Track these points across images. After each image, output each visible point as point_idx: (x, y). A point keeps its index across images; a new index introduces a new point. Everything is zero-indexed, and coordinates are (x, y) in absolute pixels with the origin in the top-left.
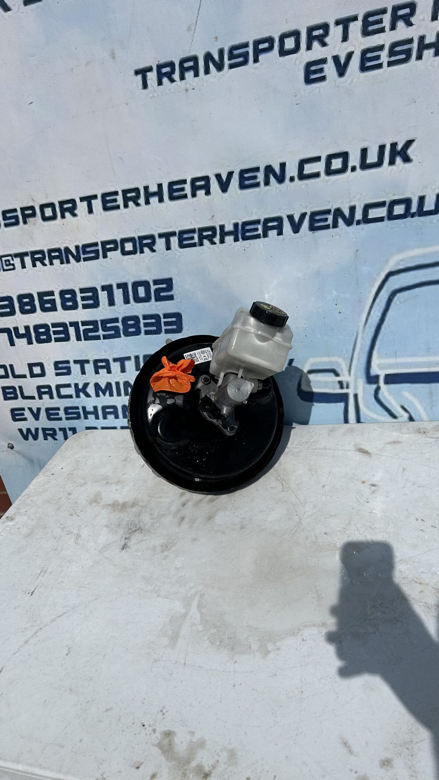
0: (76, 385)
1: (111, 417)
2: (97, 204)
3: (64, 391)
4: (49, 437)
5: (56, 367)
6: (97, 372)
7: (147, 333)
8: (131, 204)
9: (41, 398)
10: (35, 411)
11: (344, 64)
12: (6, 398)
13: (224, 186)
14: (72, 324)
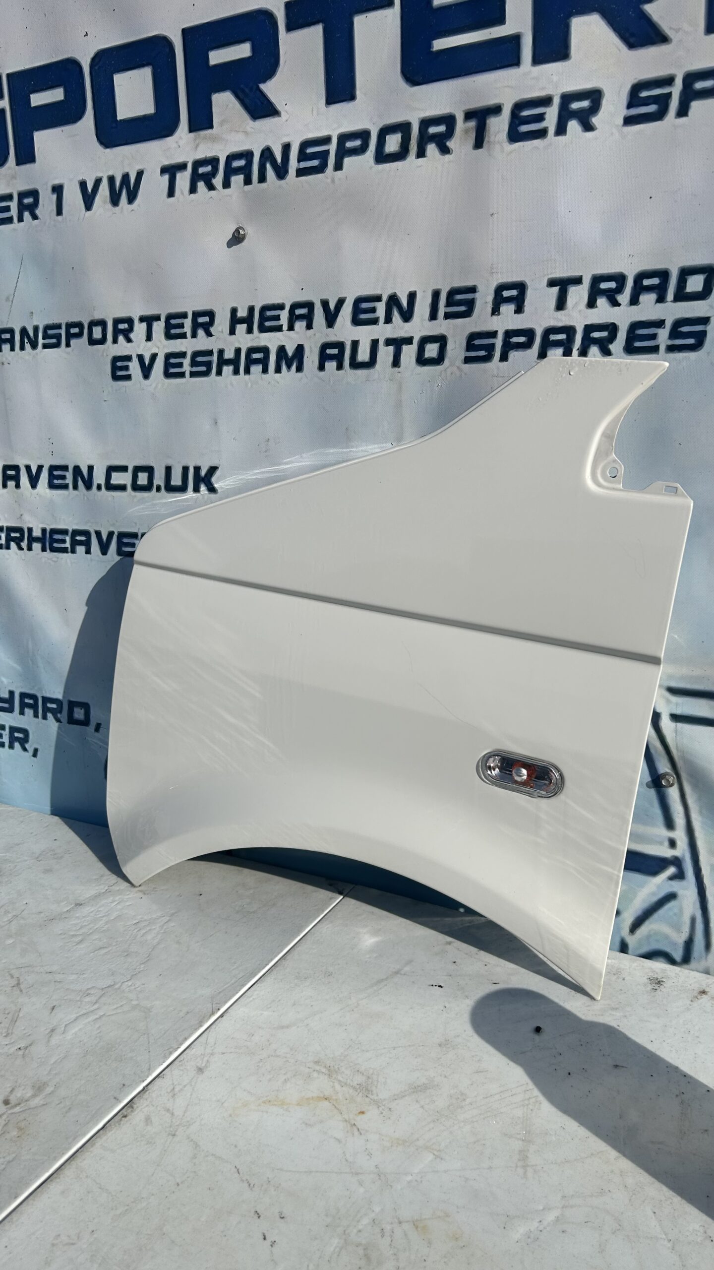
11: (148, 365)
13: (34, 481)
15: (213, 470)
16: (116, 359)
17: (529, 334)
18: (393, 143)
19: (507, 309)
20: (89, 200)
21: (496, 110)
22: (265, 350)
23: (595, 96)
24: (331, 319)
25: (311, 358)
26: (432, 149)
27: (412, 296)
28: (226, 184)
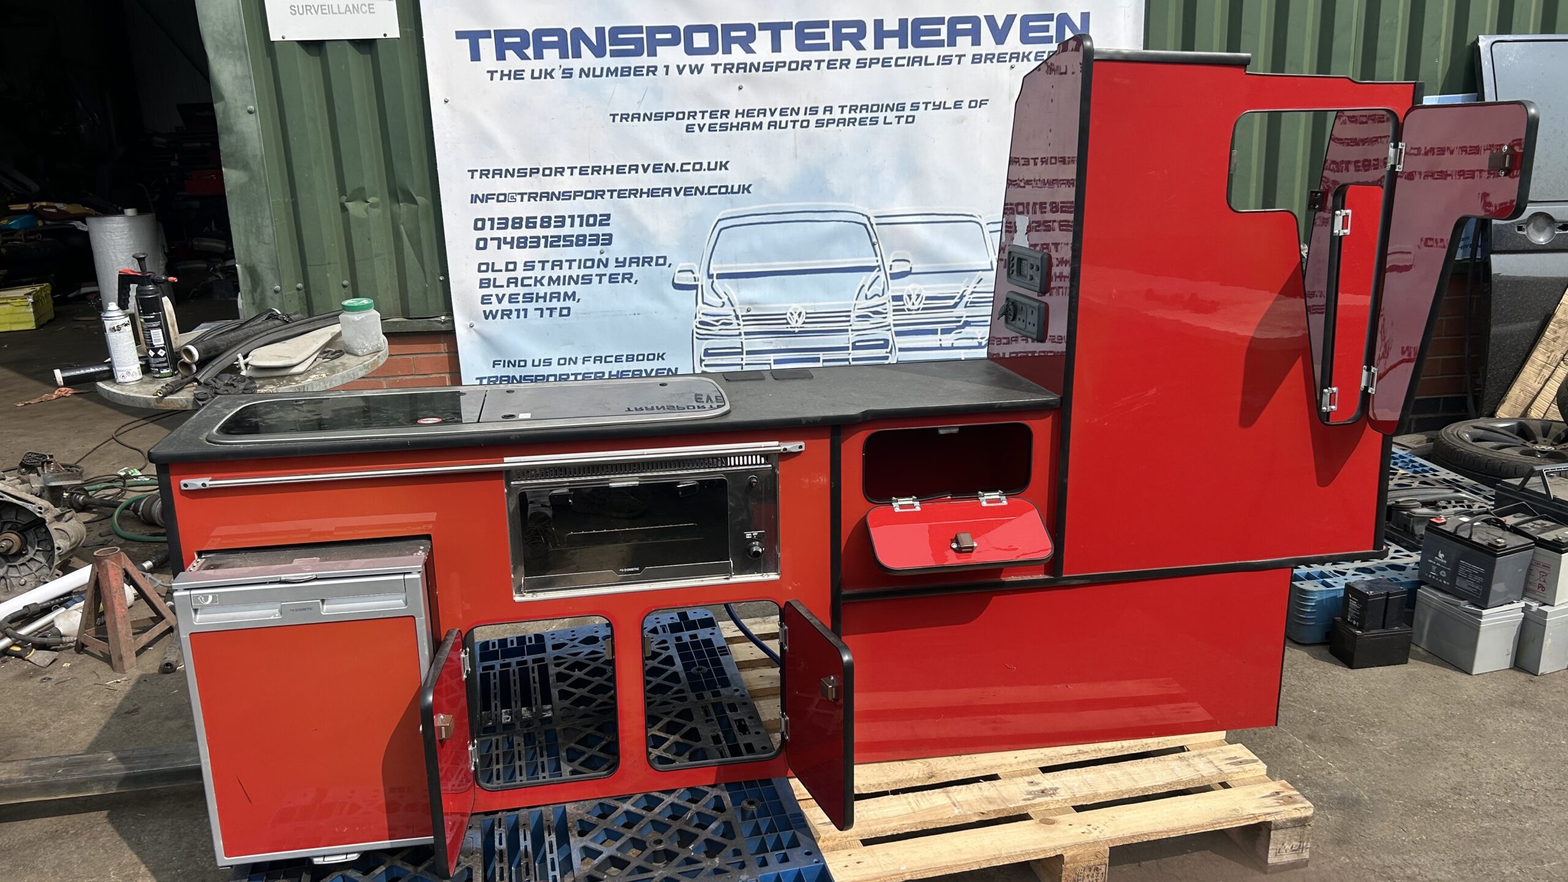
0: (536, 278)
1: (555, 300)
2: (576, 171)
3: (526, 282)
4: (505, 317)
5: (525, 265)
6: (553, 269)
7: (590, 245)
8: (595, 173)
9: (508, 286)
10: (500, 297)
11: (702, 127)
12: (481, 287)
13: (645, 170)
14: (543, 237)
15: (727, 162)
16: (688, 125)
17: (834, 120)
18: (794, 66)
19: (828, 113)
20: (680, 72)
21: (824, 61)
22: (749, 123)
23: (849, 61)
24: (772, 114)
25: (765, 126)
26: (805, 68)
27: (799, 109)
28: (737, 71)
